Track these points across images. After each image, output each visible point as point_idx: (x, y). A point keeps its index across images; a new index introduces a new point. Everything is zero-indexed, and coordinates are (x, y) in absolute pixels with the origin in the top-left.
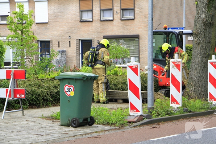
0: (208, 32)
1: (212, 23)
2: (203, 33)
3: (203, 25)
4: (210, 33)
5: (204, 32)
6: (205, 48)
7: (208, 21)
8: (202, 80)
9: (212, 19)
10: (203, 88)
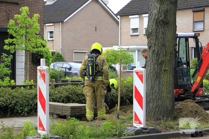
0: (161, 33)
1: (165, 20)
2: (154, 34)
3: (155, 23)
4: (163, 33)
5: (155, 32)
6: (158, 52)
7: (160, 18)
8: (153, 93)
9: (165, 15)
10: (155, 103)
